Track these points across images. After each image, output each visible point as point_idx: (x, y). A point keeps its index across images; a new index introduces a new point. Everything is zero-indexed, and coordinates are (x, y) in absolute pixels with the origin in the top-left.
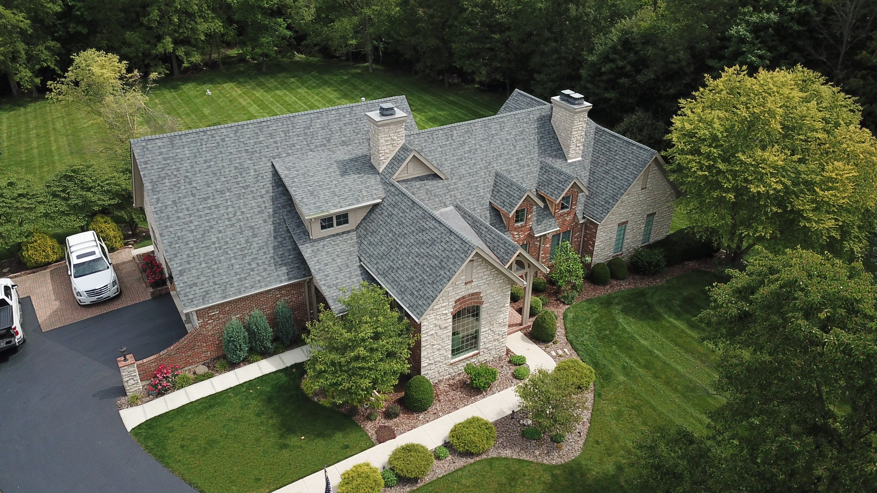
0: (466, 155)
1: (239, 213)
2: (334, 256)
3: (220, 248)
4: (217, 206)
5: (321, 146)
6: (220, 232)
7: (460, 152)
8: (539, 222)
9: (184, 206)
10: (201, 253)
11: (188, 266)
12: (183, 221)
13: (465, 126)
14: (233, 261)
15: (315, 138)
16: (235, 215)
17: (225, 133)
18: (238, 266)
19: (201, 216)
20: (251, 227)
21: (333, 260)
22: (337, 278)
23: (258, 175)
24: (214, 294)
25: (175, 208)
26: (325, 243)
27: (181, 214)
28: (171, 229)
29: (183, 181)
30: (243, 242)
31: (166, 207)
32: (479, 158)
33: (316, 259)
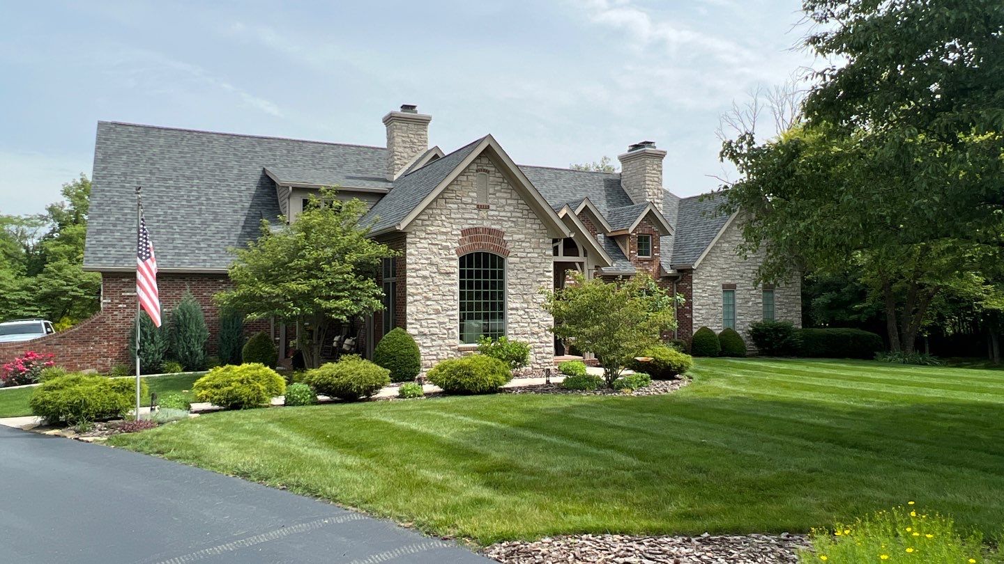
1: (203, 199)
3: (164, 222)
4: (179, 188)
6: (171, 208)
9: (134, 180)
12: (127, 190)
14: (177, 236)
15: (325, 161)
16: (197, 199)
18: (181, 242)
19: (152, 191)
20: (214, 213)
23: (242, 175)
25: (123, 179)
29: (144, 161)
30: (197, 223)
31: (112, 175)
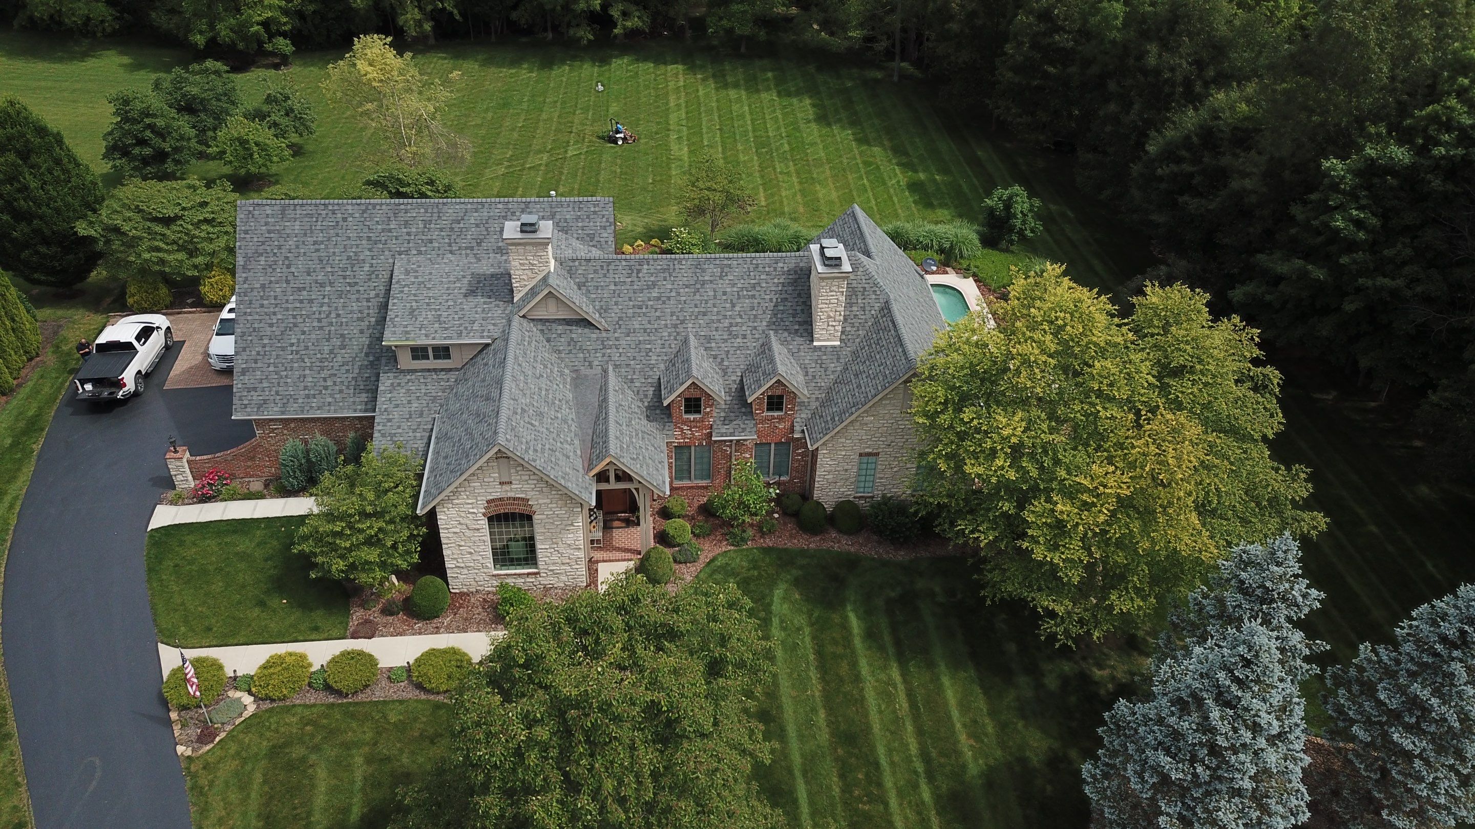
0: (651, 303)
1: (333, 315)
2: (413, 397)
3: (297, 353)
5: (466, 248)
7: (641, 297)
8: (726, 421)
9: (272, 293)
10: (274, 353)
11: (253, 365)
12: (266, 310)
13: (665, 262)
14: (307, 372)
15: (463, 237)
16: (327, 316)
17: (350, 212)
18: (311, 379)
21: (409, 402)
22: (399, 427)
23: (373, 272)
24: (273, 405)
25: (262, 294)
26: (413, 377)
27: (265, 302)
28: (249, 318)
29: (281, 262)
30: (326, 352)
32: (669, 310)
33: (390, 395)
